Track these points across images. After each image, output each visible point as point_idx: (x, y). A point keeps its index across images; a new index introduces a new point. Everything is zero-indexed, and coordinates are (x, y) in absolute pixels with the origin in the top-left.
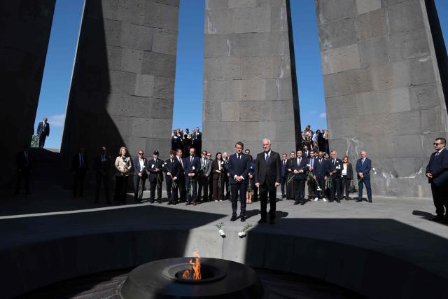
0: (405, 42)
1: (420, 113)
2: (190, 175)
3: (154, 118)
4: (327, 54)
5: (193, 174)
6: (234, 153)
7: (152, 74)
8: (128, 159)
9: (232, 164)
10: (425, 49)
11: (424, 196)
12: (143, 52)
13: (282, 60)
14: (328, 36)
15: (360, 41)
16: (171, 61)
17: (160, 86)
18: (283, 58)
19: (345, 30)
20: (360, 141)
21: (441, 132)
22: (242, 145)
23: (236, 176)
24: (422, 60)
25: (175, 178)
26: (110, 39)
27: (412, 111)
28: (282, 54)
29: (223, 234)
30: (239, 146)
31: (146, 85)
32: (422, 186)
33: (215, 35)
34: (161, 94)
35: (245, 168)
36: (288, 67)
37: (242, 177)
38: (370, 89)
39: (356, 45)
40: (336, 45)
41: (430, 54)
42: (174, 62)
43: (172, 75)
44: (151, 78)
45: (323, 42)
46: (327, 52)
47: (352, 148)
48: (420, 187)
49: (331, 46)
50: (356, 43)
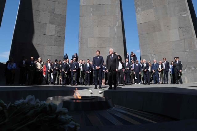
0: (175, 7)
1: (184, 41)
2: (73, 70)
3: (55, 46)
4: (139, 14)
5: (75, 70)
6: (95, 56)
7: (54, 24)
8: (42, 63)
9: (94, 61)
10: (185, 10)
11: (188, 82)
12: (50, 13)
13: (117, 17)
14: (139, 6)
15: (154, 7)
16: (64, 18)
17: (58, 30)
18: (117, 16)
19: (147, 2)
20: (156, 55)
21: (195, 50)
22: (99, 52)
23: (96, 67)
24: (183, 16)
25: (66, 72)
26: (34, 7)
27: (181, 40)
28: (117, 15)
29: (91, 92)
30: (98, 52)
31: (51, 30)
32: (187, 77)
33: (85, 5)
34: (58, 34)
35: (101, 63)
36: (120, 21)
37: (99, 67)
38: (160, 30)
39: (152, 9)
40: (143, 10)
41: (187, 13)
42: (65, 19)
43: (64, 25)
44: (54, 26)
45: (137, 8)
46: (138, 13)
47: (152, 60)
48: (186, 77)
49: (140, 10)
50: (152, 8)
